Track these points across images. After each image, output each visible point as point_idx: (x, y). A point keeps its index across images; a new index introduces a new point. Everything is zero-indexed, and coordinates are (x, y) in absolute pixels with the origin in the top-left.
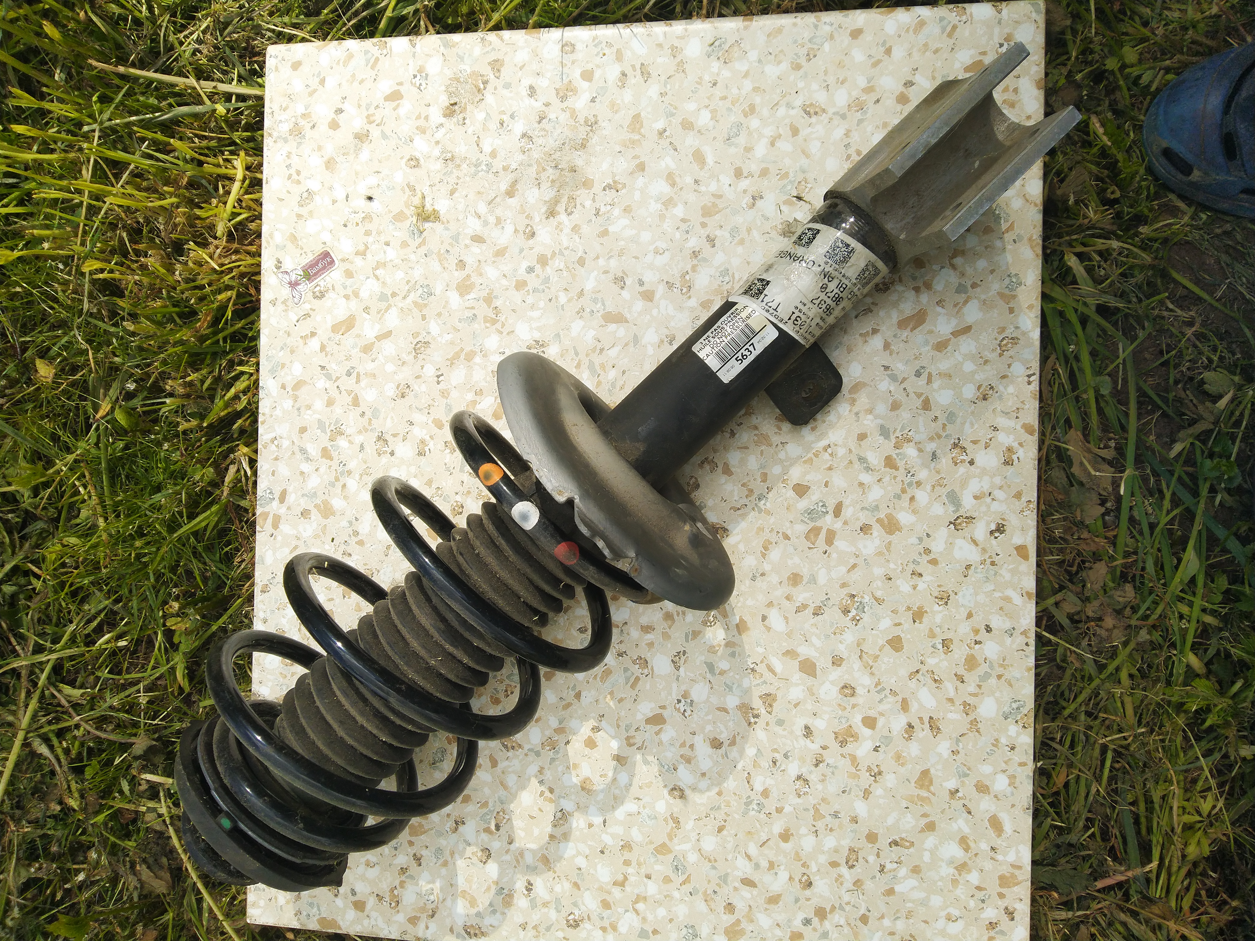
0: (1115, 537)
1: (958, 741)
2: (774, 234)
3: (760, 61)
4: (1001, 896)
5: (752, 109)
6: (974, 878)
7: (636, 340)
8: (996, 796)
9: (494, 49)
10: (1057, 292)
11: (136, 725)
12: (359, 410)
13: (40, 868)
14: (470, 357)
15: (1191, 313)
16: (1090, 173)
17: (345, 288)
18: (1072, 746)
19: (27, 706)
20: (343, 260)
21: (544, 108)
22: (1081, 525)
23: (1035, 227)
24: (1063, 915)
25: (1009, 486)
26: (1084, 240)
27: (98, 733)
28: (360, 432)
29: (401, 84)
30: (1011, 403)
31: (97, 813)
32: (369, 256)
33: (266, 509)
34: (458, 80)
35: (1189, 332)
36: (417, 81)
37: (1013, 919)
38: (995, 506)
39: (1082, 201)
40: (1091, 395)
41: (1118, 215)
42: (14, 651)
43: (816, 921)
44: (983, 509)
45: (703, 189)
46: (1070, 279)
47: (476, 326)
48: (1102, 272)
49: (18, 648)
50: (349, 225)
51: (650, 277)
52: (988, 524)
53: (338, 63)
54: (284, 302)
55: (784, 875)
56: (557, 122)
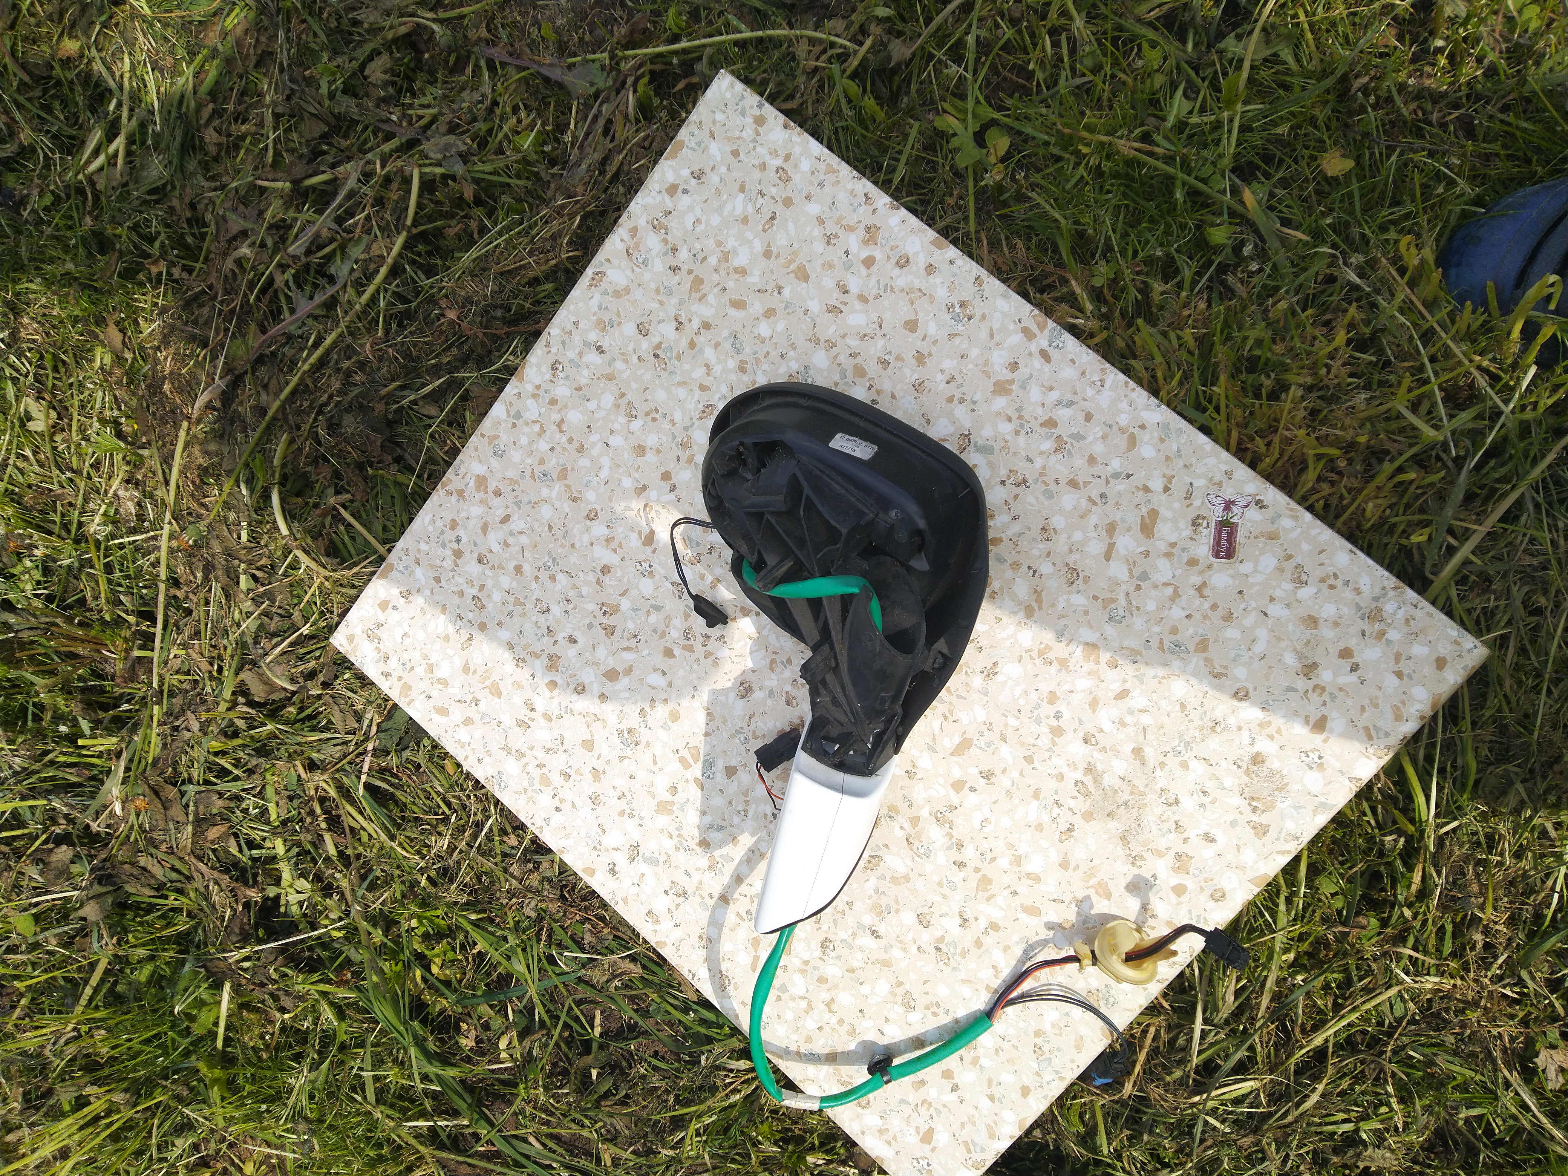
2: (926, 910)
7: (932, 749)
9: (1278, 839)
12: (1063, 481)
20: (1210, 567)
28: (1044, 467)
32: (1192, 592)
33: (1046, 332)
34: (1280, 789)
38: (629, 881)
44: (633, 873)
45: (1006, 893)
50: (1238, 596)
51: (971, 799)
52: (621, 867)
53: (1403, 703)
54: (1220, 484)
55: (496, 548)
56: (1163, 836)
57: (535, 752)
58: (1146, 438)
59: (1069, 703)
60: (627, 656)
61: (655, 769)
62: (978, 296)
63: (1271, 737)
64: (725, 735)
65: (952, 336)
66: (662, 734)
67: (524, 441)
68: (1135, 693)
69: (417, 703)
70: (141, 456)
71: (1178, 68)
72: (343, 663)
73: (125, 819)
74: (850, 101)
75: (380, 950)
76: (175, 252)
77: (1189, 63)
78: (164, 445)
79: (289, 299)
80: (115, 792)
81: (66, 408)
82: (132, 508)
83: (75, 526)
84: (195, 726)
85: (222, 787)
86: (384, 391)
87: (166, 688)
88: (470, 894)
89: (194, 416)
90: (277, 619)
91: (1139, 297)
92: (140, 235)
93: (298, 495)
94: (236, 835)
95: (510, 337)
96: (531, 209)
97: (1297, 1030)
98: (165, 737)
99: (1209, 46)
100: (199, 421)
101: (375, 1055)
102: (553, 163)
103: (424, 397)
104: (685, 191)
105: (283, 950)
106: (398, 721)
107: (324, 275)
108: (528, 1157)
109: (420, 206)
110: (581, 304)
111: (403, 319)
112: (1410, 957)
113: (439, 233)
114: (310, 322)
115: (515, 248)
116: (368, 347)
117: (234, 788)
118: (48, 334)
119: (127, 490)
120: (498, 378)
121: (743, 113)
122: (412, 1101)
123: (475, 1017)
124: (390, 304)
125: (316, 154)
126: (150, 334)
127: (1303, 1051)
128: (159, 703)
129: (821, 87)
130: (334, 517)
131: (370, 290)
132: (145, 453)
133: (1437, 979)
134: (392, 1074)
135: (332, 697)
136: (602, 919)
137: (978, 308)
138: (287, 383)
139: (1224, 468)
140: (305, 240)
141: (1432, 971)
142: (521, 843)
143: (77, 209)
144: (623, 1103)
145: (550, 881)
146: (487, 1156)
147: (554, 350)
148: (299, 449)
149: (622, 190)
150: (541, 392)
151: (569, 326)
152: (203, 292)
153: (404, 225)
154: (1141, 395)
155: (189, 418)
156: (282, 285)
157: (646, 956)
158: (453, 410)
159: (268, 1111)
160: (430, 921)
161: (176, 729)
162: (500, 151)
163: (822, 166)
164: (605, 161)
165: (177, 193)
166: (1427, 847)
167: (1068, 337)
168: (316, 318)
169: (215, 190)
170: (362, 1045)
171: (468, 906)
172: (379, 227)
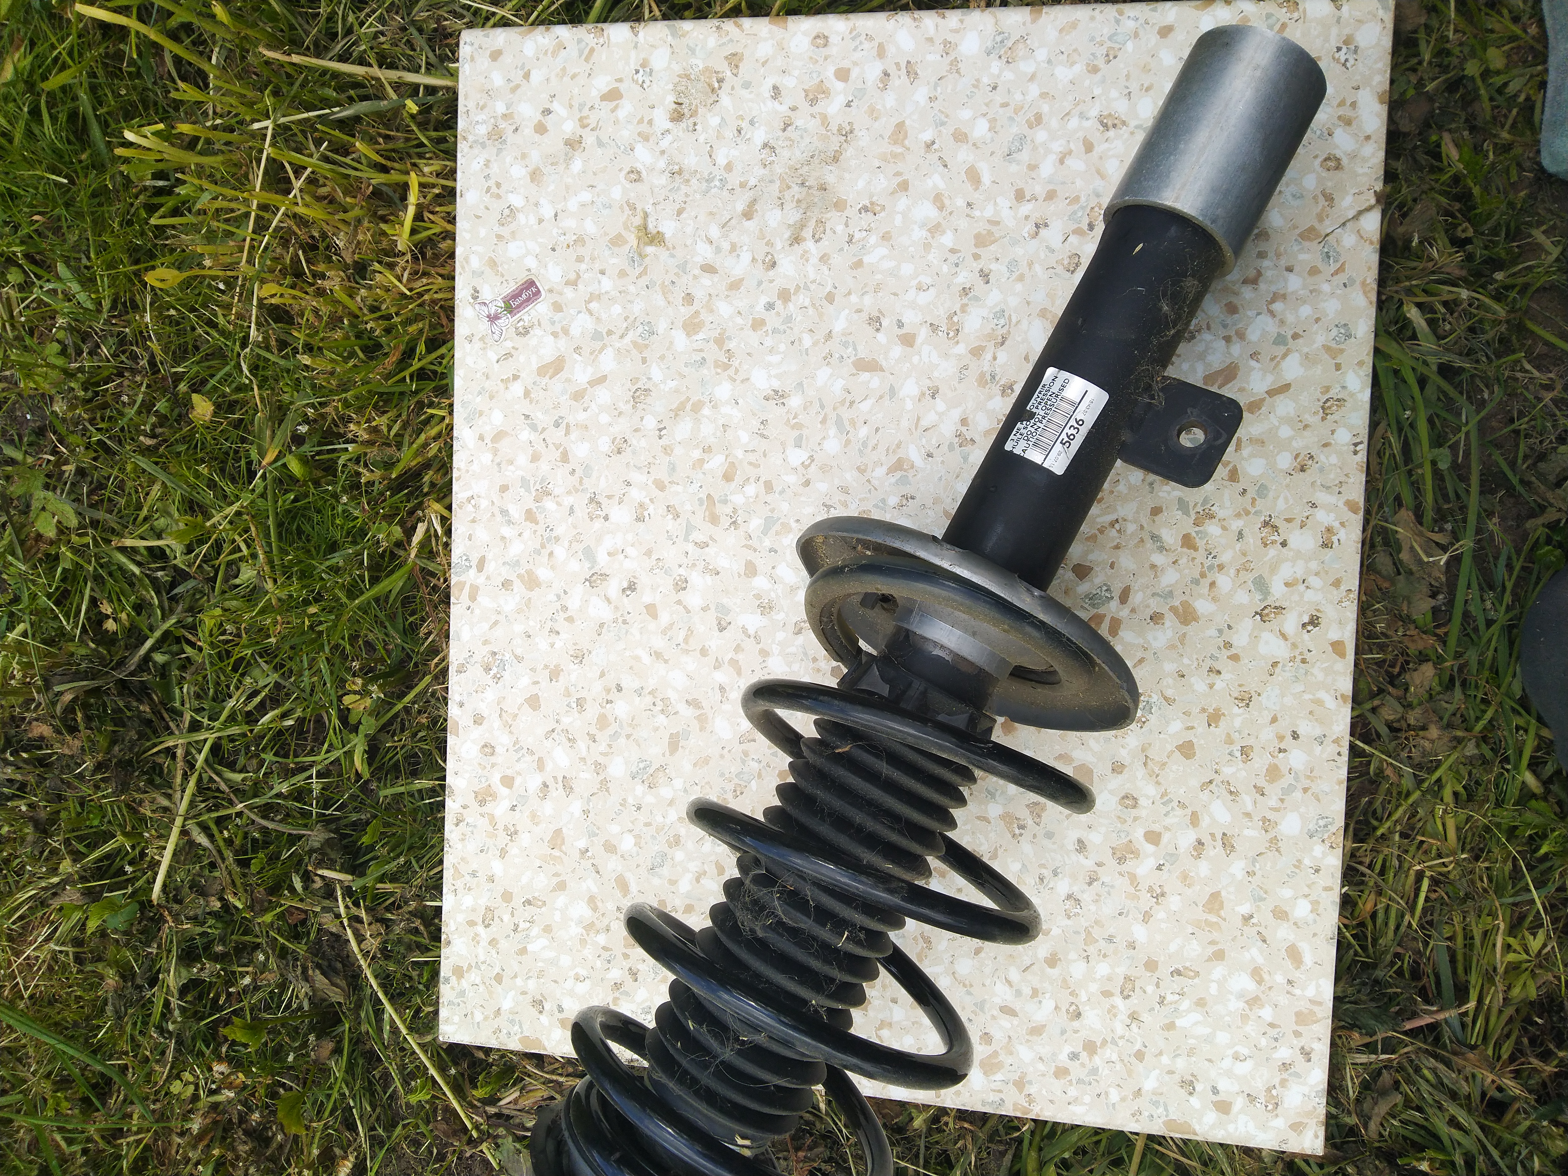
0: (1446, 634)
1: (1254, 861)
2: (1060, 269)
3: (1049, 62)
4: (1297, 1034)
5: (1038, 119)
6: (1267, 1013)
7: (892, 392)
8: (1295, 924)
9: (731, 40)
10: (1392, 348)
11: (306, 815)
12: (569, 467)
13: (202, 969)
14: (697, 408)
15: (1551, 375)
16: (1439, 206)
17: (553, 323)
18: (1382, 873)
19: (183, 791)
20: (551, 291)
21: (790, 113)
22: (1407, 620)
23: (1369, 268)
24: (1363, 1058)
25: (1327, 573)
26: (1428, 287)
27: (265, 823)
28: (569, 493)
29: (620, 80)
30: (1333, 477)
31: (265, 911)
32: (581, 286)
33: (462, 579)
34: (688, 77)
35: (1548, 396)
36: (640, 77)
37: (1309, 1060)
38: (1310, 595)
39: (1427, 240)
40: (1427, 470)
41: (1470, 257)
42: (168, 728)
43: (1084, 1055)
44: (1295, 597)
45: (977, 213)
46: (1409, 333)
47: (705, 371)
48: (1448, 327)
49: (171, 724)
50: (557, 248)
51: (910, 318)
52: (1300, 615)
53: (546, 53)
54: (482, 339)
55: (1049, 1004)
56: (806, 130)
57: (1250, 807)
58: (488, 428)
62: (473, 660)
63: (650, 122)
68: (699, 260)
69: (1310, 992)
137: (481, 653)
139: (468, 346)
163: (459, 884)
167: (455, 557)
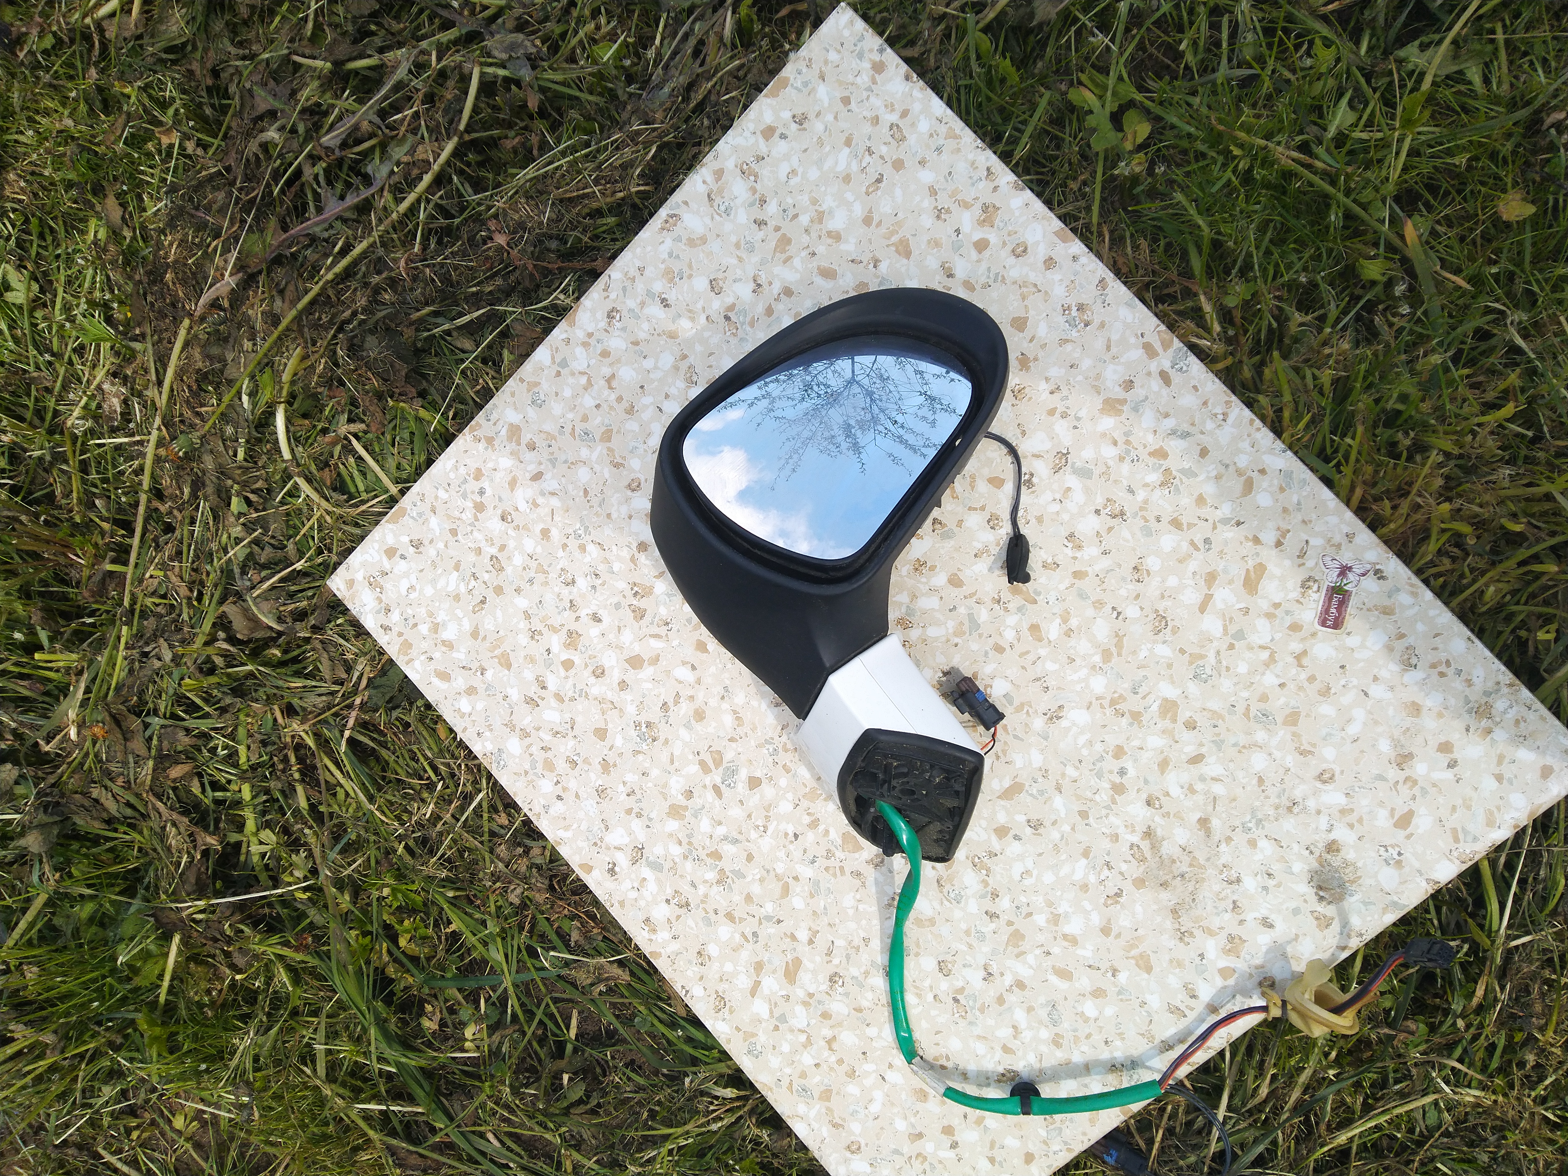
1: (511, 707)
2: (949, 957)
5: (1057, 1044)
8: (460, 694)
9: (1341, 934)
12: (1165, 519)
14: (1107, 655)
17: (1287, 613)
20: (1314, 635)
21: (1241, 917)
28: (1146, 502)
29: (1409, 837)
30: (681, 963)
32: (1290, 659)
33: (1171, 352)
36: (1393, 852)
45: (1038, 952)
47: (1126, 685)
50: (1340, 671)
51: (1014, 848)
53: (1499, 809)
54: (1339, 546)
55: (523, 506)
56: (1218, 914)
57: (541, 734)
58: (1265, 485)
59: (1136, 761)
60: (655, 644)
61: (672, 769)
62: (1099, 301)
63: (1351, 826)
64: (753, 743)
65: (1064, 341)
66: (683, 733)
67: (567, 393)
68: (1211, 760)
69: (417, 664)
70: (133, 351)
71: (1348, 72)
72: (337, 607)
73: (79, 745)
74: (979, 57)
75: (345, 918)
76: (191, 123)
77: (1359, 68)
78: (160, 340)
79: (317, 197)
80: (72, 715)
81: (51, 282)
82: (116, 403)
83: (49, 416)
84: (167, 656)
85: (191, 723)
86: (415, 316)
87: (138, 607)
88: (450, 870)
89: (197, 314)
90: (268, 550)
91: (1275, 325)
92: (150, 97)
93: (305, 416)
94: (200, 775)
95: (562, 273)
96: (602, 131)
97: (1323, 1127)
98: (132, 661)
99: (1386, 53)
100: (202, 319)
101: (329, 1026)
102: (630, 80)
103: (459, 328)
104: (783, 137)
105: (241, 907)
106: (392, 678)
107: (358, 173)
108: (483, 1154)
109: (475, 110)
110: (649, 248)
111: (445, 235)
112: (1453, 1069)
113: (493, 143)
114: (338, 224)
115: (579, 172)
116: (402, 263)
117: (204, 725)
118: (35, 195)
119: (113, 384)
120: (543, 317)
121: (860, 56)
122: (365, 1080)
123: (441, 999)
124: (431, 217)
125: (363, 34)
126: (155, 214)
127: (1326, 1149)
128: (129, 623)
129: (948, 36)
130: (343, 447)
131: (411, 198)
132: (137, 346)
133: (1477, 1093)
134: (345, 1050)
135: (322, 642)
136: (593, 917)
137: (1097, 315)
138: (307, 292)
139: (1346, 529)
140: (341, 131)
141: (1474, 1084)
142: (512, 823)
143: (82, 57)
144: (593, 1112)
145: (539, 868)
146: (441, 1148)
147: (613, 296)
148: (312, 367)
149: (706, 122)
150: (593, 341)
151: (633, 272)
152: (219, 173)
153: (456, 129)
154: (1265, 436)
155: (190, 315)
156: (311, 179)
157: (635, 962)
158: (489, 346)
159: (207, 1071)
160: (405, 896)
161: (146, 655)
162: (572, 59)
163: (943, 129)
164: (690, 87)
165: (198, 55)
166: (1493, 960)
167: (1193, 359)
168: (345, 221)
169: (244, 58)
170: (315, 1013)
171: (447, 882)
172: (427, 127)
